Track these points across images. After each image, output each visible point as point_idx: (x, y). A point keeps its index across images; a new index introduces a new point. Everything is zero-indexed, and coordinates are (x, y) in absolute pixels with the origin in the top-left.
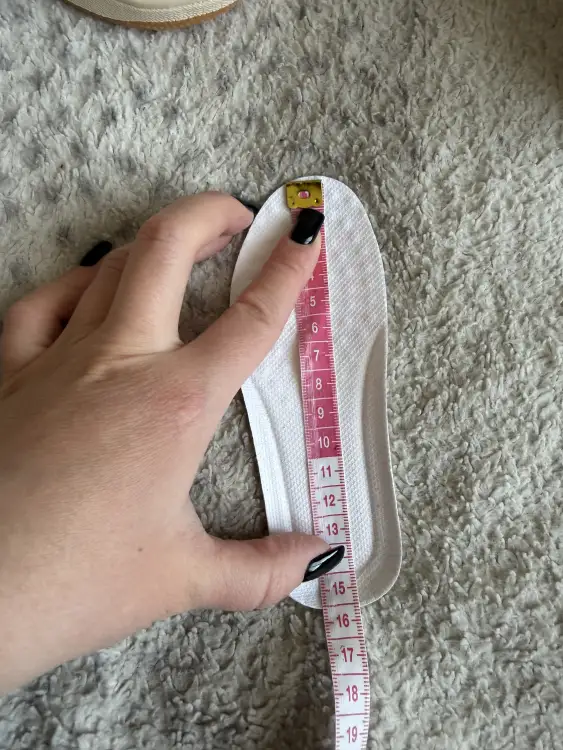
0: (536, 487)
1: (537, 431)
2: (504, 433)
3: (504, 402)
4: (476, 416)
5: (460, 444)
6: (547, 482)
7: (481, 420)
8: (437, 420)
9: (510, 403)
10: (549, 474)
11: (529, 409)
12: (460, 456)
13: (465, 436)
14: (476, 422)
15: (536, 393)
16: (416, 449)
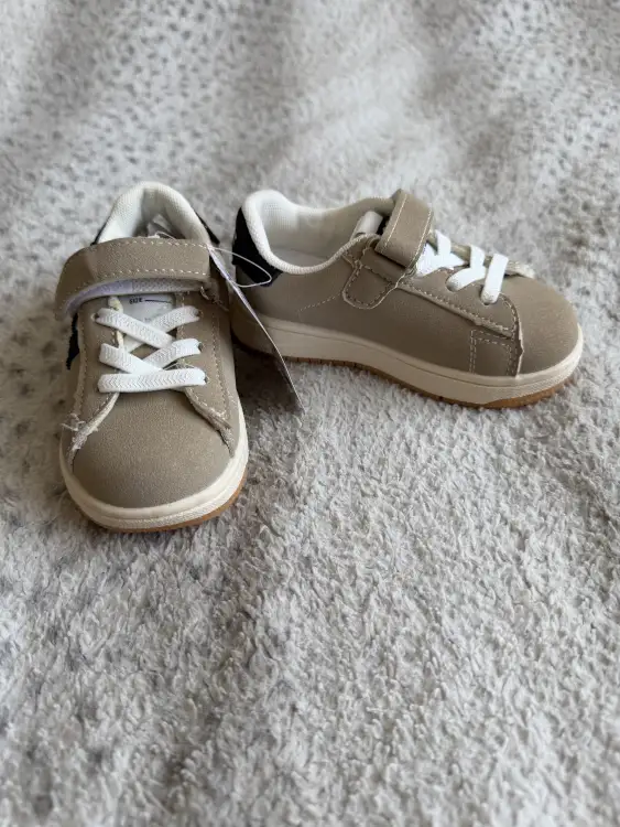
0: (558, 797)
1: (522, 725)
2: (491, 742)
3: (473, 704)
4: (449, 730)
5: (450, 773)
6: (568, 786)
7: (458, 734)
9: (479, 704)
10: (563, 774)
12: (458, 787)
13: (451, 759)
14: (453, 737)
16: (404, 797)
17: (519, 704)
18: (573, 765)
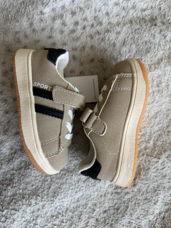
0: (71, 202)
1: (78, 191)
2: (71, 188)
3: (75, 181)
4: (67, 181)
5: (61, 185)
6: (74, 202)
7: (68, 182)
8: (59, 177)
9: (76, 182)
10: (75, 201)
11: (79, 186)
12: (59, 188)
13: (63, 184)
14: (66, 182)
15: (82, 183)
16: (51, 181)
17: (81, 188)
18: (78, 201)
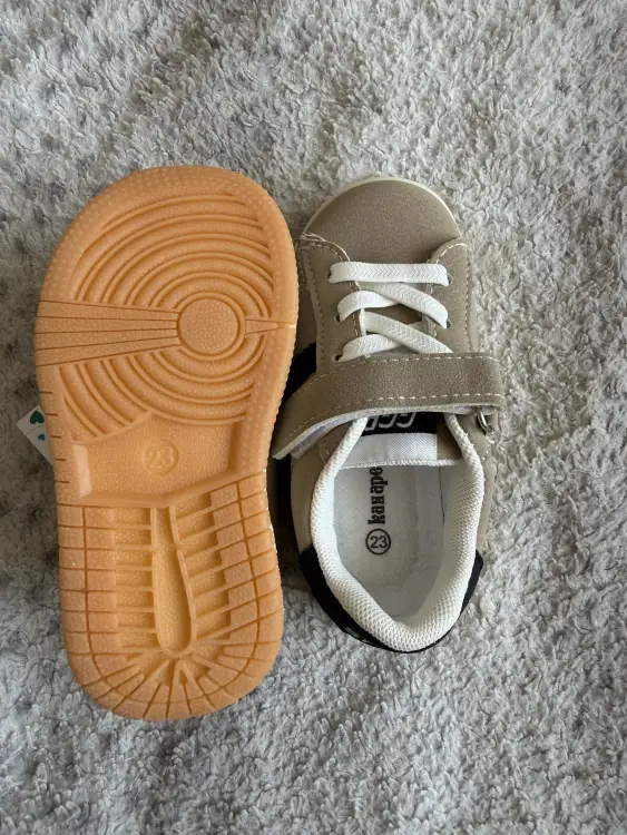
2: (412, 749)
4: (381, 739)
5: (374, 770)
6: (461, 785)
7: (387, 742)
8: (348, 750)
9: (410, 719)
10: (461, 776)
11: (428, 720)
12: (378, 781)
13: (377, 761)
14: (383, 745)
15: (430, 703)
17: (441, 721)
18: (469, 770)
